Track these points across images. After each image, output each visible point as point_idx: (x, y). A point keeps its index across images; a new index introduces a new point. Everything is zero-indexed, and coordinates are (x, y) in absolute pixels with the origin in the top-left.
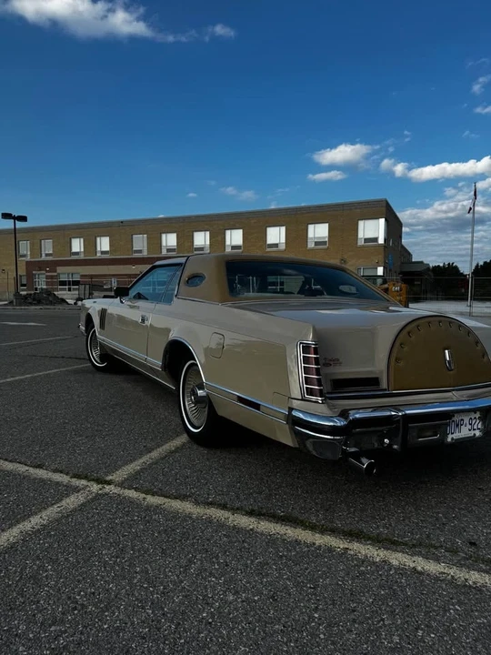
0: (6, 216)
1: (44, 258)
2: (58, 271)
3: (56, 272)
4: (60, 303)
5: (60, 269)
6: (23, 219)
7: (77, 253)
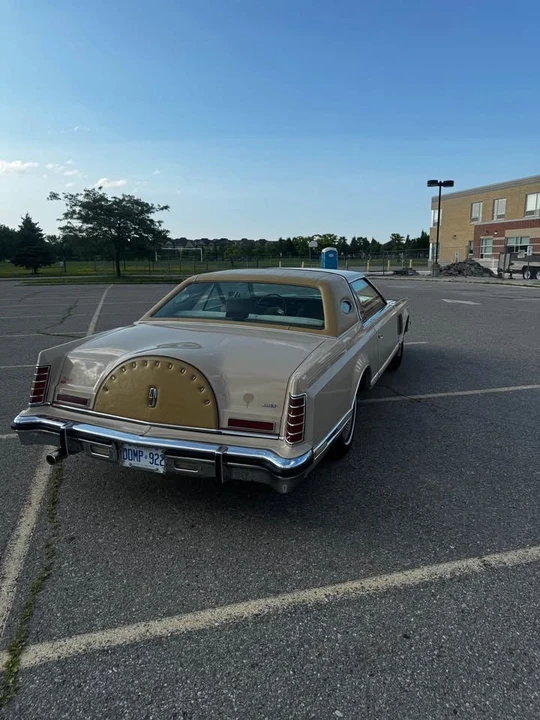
0: (432, 183)
1: (496, 220)
2: (507, 235)
3: (503, 236)
4: (481, 275)
5: (508, 233)
6: (450, 184)
7: (532, 213)
